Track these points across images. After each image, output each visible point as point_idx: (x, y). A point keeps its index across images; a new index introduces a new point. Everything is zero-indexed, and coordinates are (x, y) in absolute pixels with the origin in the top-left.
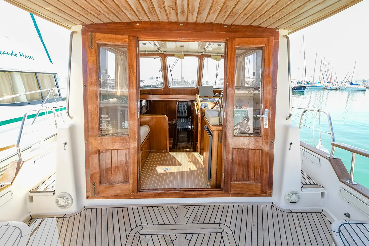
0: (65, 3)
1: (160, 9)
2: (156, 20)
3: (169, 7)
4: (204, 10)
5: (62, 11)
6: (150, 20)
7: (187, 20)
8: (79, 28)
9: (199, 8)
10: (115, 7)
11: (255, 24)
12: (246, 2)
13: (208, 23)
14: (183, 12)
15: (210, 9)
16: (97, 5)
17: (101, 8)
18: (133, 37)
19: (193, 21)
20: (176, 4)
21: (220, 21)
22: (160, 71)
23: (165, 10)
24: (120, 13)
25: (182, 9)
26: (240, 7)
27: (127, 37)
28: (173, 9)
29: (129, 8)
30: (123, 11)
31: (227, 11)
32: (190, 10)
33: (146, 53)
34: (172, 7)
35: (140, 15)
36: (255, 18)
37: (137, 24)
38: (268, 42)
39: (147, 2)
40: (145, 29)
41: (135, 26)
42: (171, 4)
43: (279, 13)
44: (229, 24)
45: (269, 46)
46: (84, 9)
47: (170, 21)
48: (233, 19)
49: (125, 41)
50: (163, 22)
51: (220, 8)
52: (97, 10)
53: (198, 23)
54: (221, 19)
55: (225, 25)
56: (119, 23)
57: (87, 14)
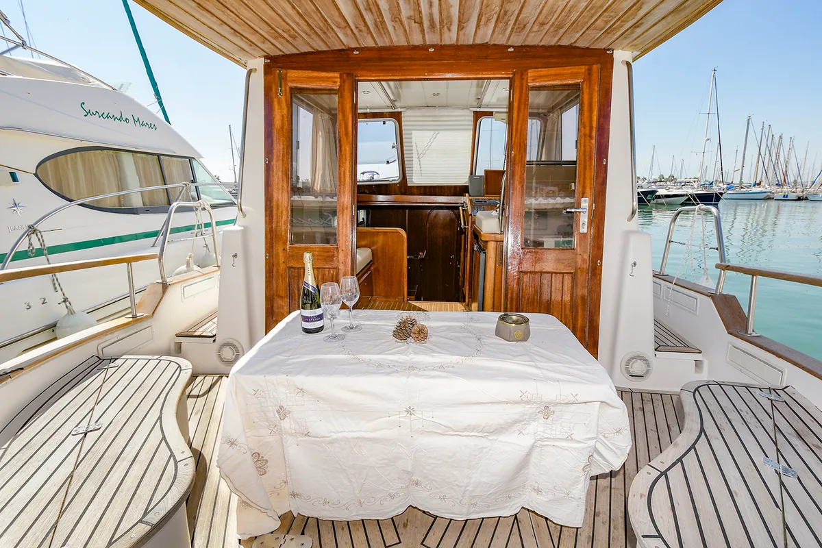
0: (247, 19)
1: (393, 23)
2: (388, 43)
3: (409, 18)
4: (468, 20)
5: (239, 33)
6: (377, 44)
7: (441, 40)
8: (259, 63)
9: (459, 17)
10: (321, 24)
11: (565, 42)
12: (538, 3)
13: (479, 45)
14: (432, 26)
15: (478, 17)
16: (295, 22)
17: (299, 25)
18: (348, 74)
19: (452, 43)
20: (420, 12)
21: (501, 40)
22: (393, 147)
23: (402, 24)
24: (328, 33)
25: (430, 21)
26: (530, 13)
27: (337, 75)
28: (415, 22)
29: (343, 24)
30: (333, 30)
31: (509, 20)
32: (445, 22)
33: (368, 111)
34: (413, 18)
35: (361, 35)
36: (562, 31)
37: (356, 53)
38: (589, 74)
39: (372, 13)
40: (367, 60)
41: (351, 56)
42: (412, 13)
43: (601, 18)
44: (516, 45)
45: (590, 82)
46: (273, 29)
47: (412, 43)
48: (522, 34)
49: (335, 82)
50: (400, 47)
51: (495, 16)
52: (293, 29)
53: (461, 45)
54: (501, 36)
55: (510, 47)
56: (325, 51)
57: (275, 38)
